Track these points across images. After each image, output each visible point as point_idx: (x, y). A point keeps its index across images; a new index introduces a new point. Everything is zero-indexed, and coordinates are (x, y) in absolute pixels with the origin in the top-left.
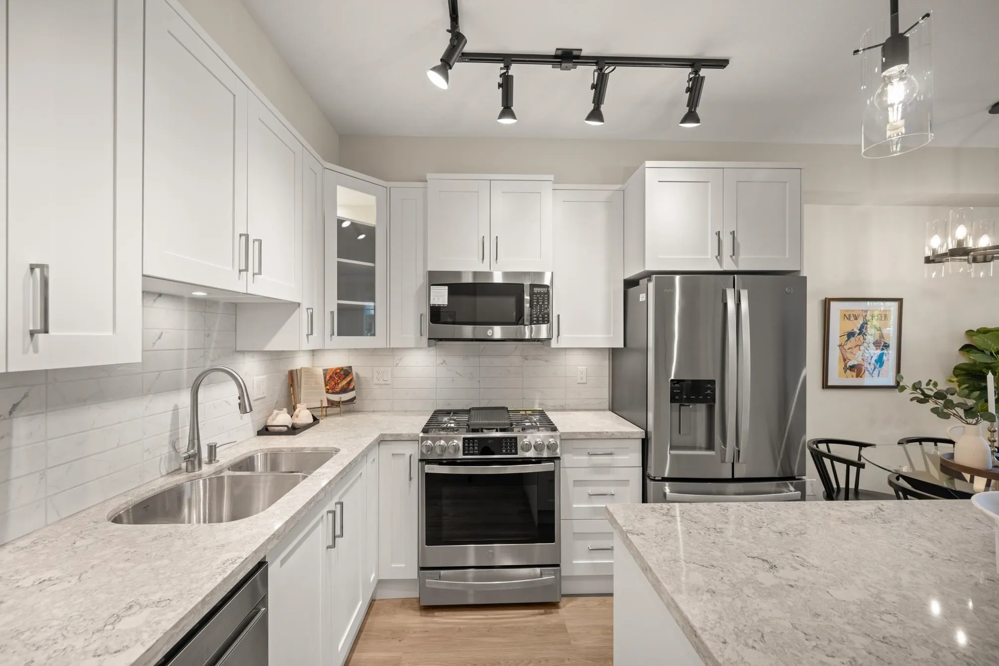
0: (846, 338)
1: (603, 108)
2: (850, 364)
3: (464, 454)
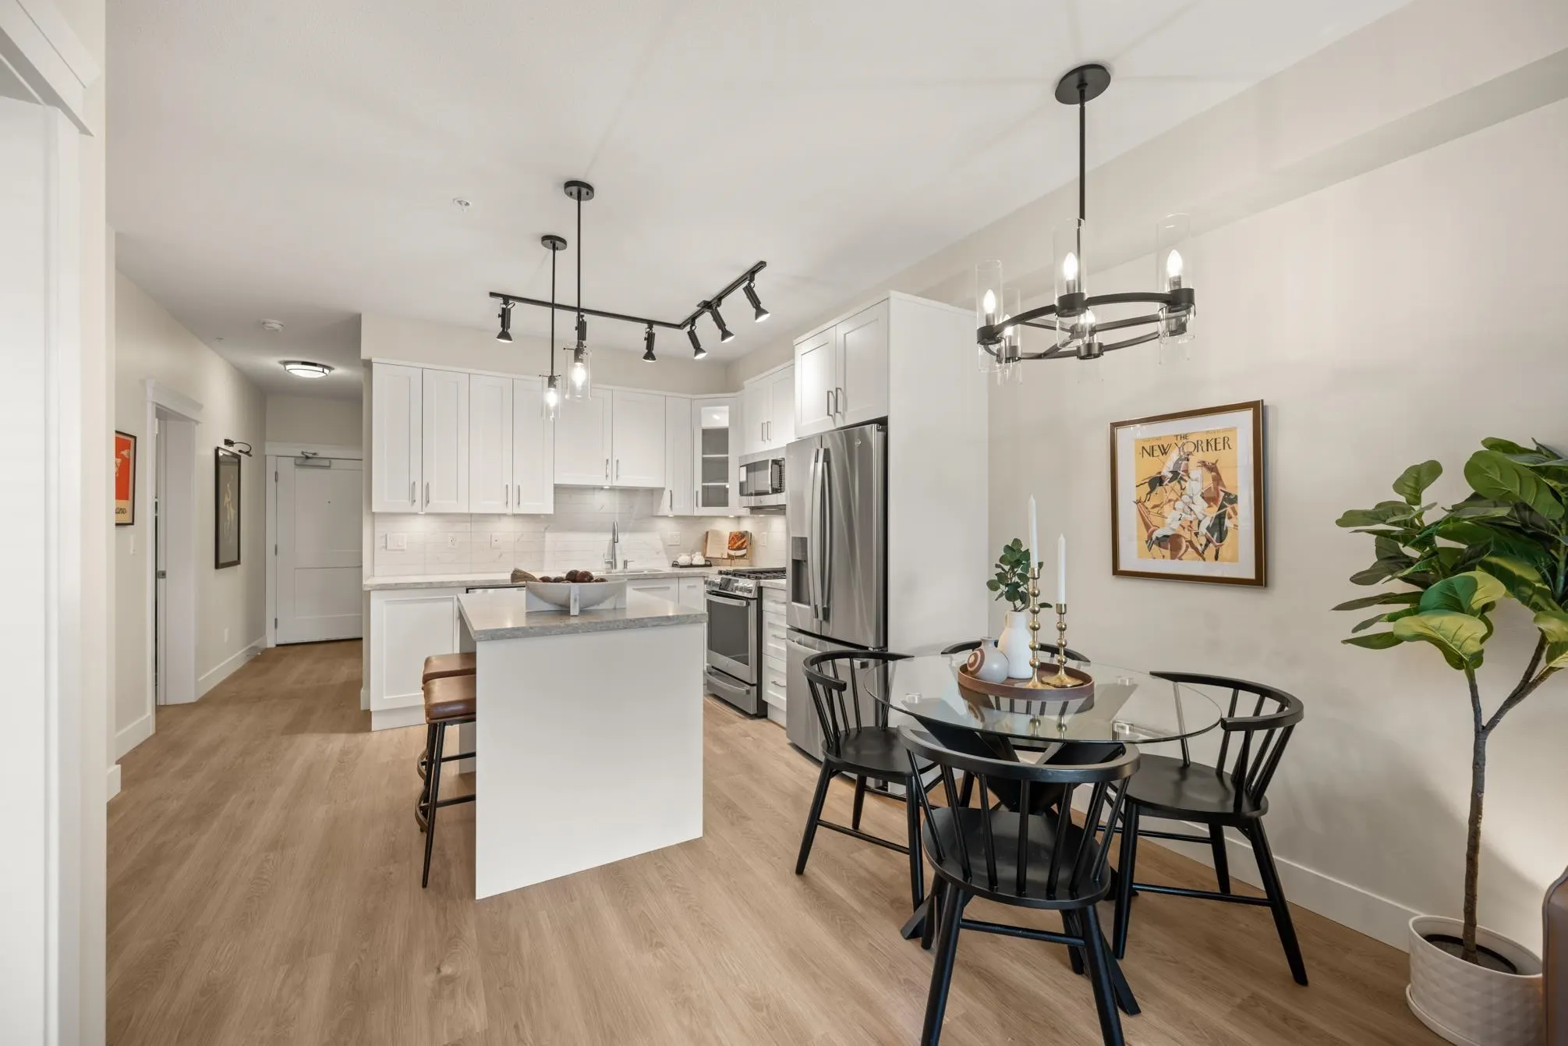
0: (1148, 487)
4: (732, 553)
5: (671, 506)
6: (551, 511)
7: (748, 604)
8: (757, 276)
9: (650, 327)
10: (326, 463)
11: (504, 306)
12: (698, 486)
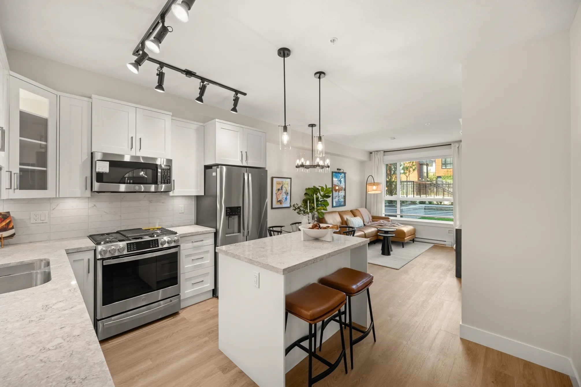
0: (277, 191)
1: (203, 97)
2: (279, 200)
3: (128, 252)
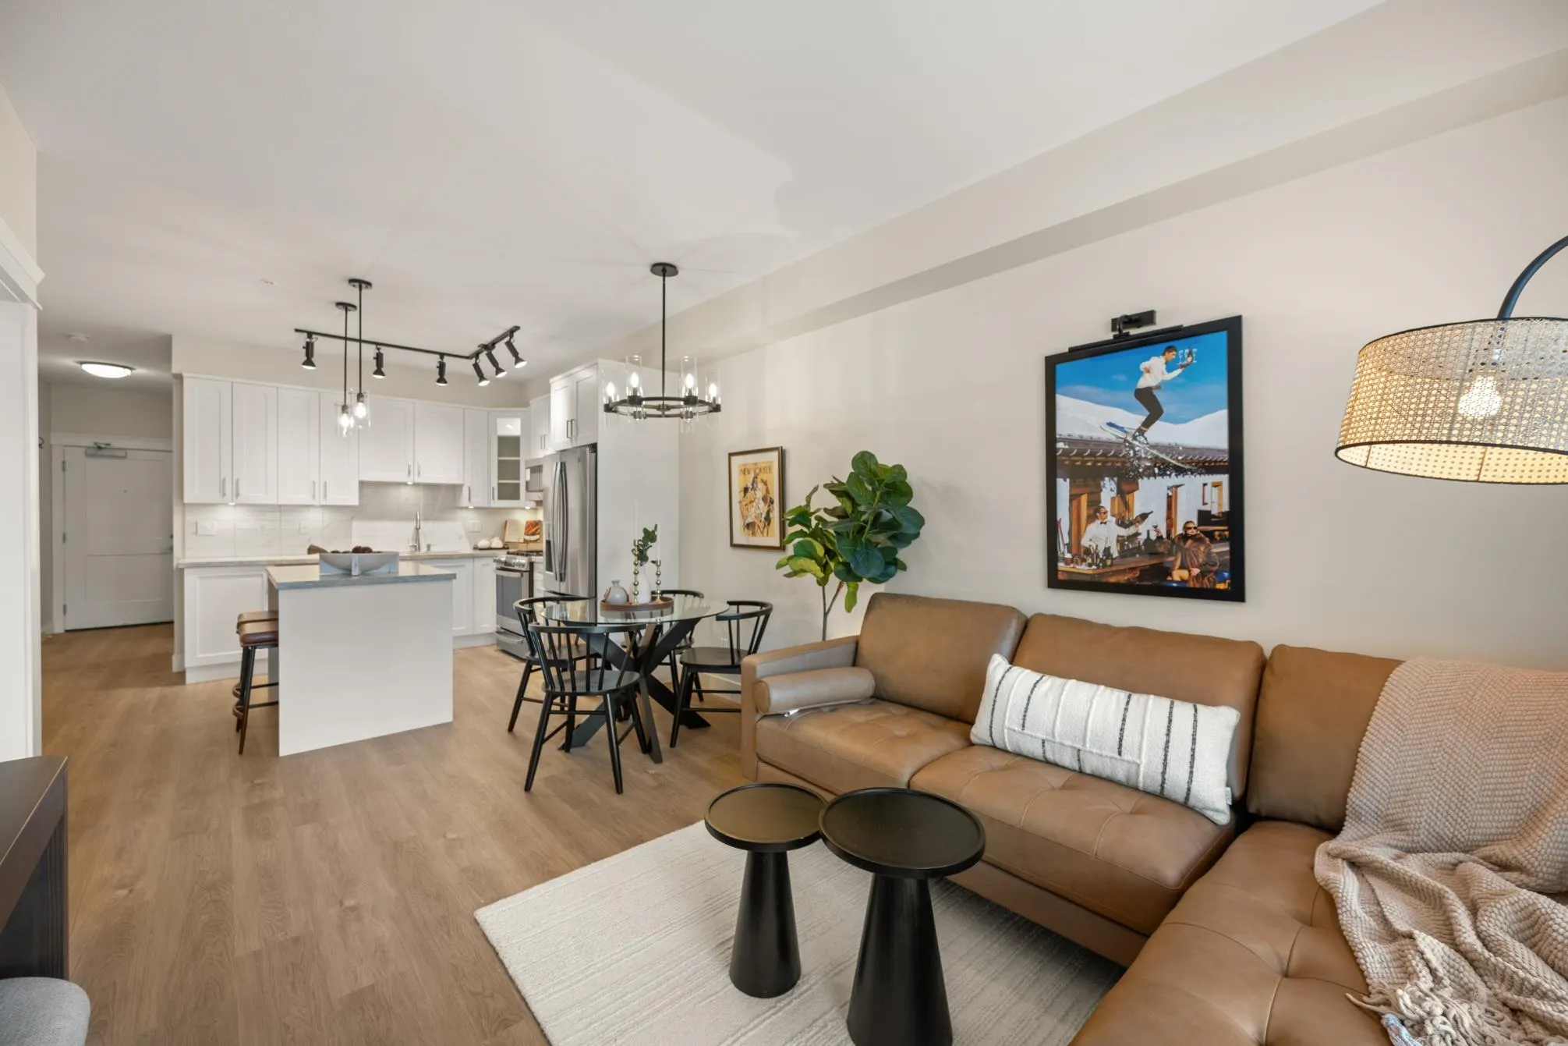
0: (742, 493)
1: (500, 366)
2: (747, 521)
4: (528, 538)
5: (469, 499)
6: (356, 502)
7: (522, 575)
8: (515, 334)
9: (442, 358)
10: (122, 453)
11: (308, 340)
12: (495, 486)
